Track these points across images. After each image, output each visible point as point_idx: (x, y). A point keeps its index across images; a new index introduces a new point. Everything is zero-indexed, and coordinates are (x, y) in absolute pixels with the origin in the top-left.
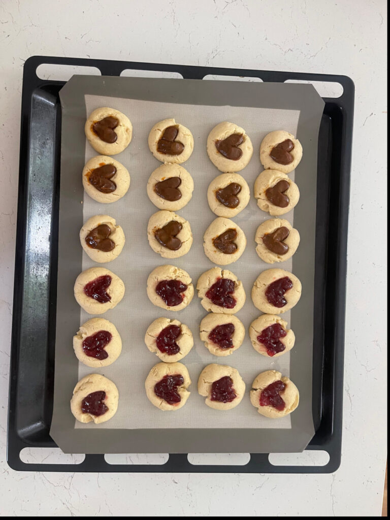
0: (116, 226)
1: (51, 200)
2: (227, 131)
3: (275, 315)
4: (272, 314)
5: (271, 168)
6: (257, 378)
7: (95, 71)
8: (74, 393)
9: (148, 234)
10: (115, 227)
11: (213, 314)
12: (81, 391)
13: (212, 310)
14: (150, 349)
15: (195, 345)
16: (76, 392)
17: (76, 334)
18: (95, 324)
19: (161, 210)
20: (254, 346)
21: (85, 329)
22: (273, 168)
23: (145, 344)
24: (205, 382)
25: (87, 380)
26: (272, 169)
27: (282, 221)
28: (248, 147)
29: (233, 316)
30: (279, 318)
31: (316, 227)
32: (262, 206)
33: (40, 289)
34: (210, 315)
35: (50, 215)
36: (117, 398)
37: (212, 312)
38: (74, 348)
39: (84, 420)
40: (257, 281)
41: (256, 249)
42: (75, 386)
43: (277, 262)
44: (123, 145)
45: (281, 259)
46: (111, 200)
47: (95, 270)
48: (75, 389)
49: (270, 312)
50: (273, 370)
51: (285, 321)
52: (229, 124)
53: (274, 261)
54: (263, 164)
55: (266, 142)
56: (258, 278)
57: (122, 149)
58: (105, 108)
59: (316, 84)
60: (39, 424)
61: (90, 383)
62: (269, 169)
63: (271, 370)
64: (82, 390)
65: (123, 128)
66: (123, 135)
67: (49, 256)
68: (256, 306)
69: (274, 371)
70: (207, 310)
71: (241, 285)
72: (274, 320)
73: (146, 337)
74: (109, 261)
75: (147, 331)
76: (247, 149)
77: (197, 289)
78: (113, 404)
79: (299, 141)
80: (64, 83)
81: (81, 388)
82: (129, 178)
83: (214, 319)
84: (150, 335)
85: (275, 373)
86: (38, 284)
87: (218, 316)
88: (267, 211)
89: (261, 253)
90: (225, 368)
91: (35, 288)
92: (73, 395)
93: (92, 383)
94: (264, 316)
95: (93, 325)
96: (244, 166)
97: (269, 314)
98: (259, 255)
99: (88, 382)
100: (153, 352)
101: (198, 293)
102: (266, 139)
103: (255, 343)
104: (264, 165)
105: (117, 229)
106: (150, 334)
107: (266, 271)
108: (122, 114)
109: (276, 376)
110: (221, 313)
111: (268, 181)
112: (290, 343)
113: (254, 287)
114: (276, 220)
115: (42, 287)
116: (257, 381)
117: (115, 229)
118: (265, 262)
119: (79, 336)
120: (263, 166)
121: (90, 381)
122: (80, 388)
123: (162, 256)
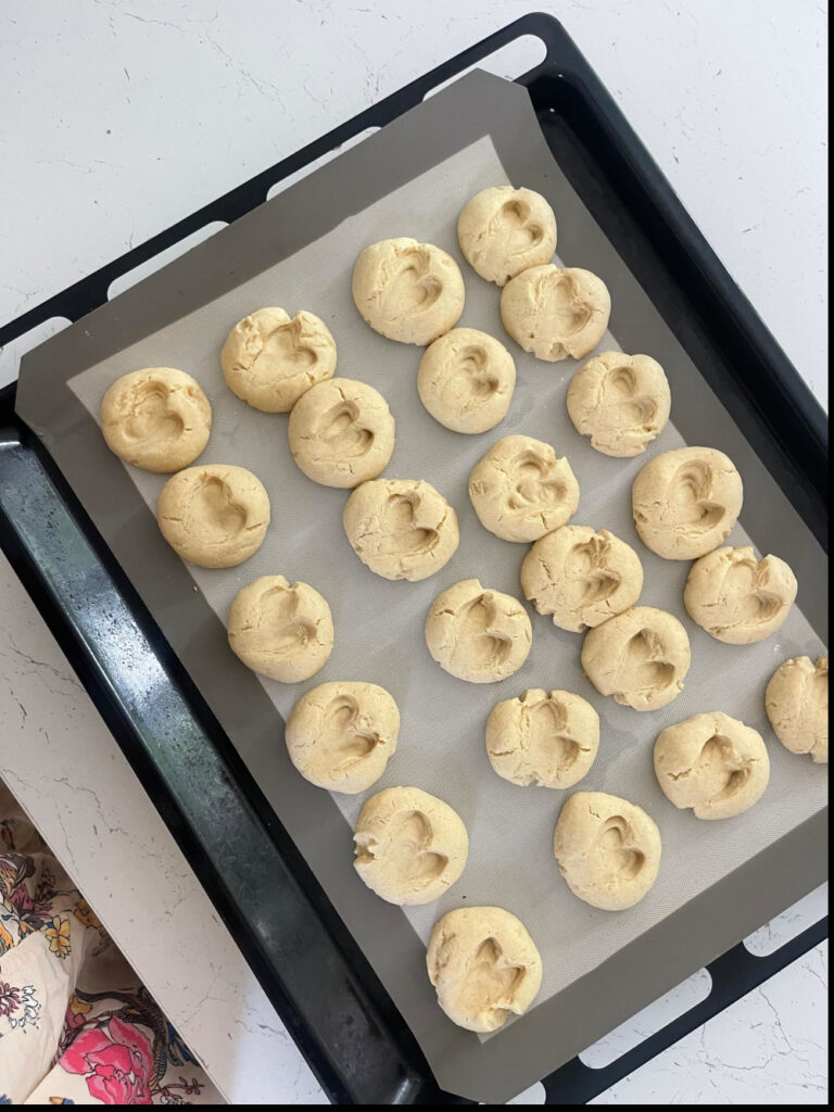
0: (290, 587)
1: (134, 624)
2: (382, 261)
3: (716, 549)
4: (709, 553)
5: (511, 274)
6: (770, 700)
7: (58, 324)
8: (433, 983)
9: (357, 553)
10: (291, 590)
11: (595, 631)
12: (446, 968)
13: (588, 624)
14: (520, 783)
15: (601, 716)
16: (437, 977)
17: (356, 856)
18: (379, 809)
19: (353, 489)
20: (719, 638)
21: (365, 834)
22: (516, 270)
23: (504, 781)
24: (676, 778)
25: (441, 937)
26: (516, 275)
27: (601, 358)
28: (443, 262)
29: (637, 609)
30: (729, 550)
31: (672, 329)
32: (548, 353)
33: (228, 810)
34: (590, 636)
35: (153, 655)
36: (525, 933)
37: (590, 628)
38: (370, 887)
39: (493, 1025)
40: (634, 508)
41: (593, 445)
42: (425, 968)
43: (650, 442)
44: (202, 424)
45: (655, 429)
46: (252, 544)
47: (310, 700)
48: (431, 973)
49: (703, 551)
50: (786, 660)
51: (744, 546)
52: (376, 248)
53: (644, 443)
54: (490, 280)
55: (467, 235)
56: (634, 501)
57: (206, 434)
58: (119, 381)
59: (487, 64)
60: (406, 1086)
61: (450, 939)
62: (509, 278)
63: (783, 663)
64: (444, 965)
65: (179, 392)
66: (189, 406)
67: (201, 735)
68: (667, 557)
69: (791, 661)
70: (577, 630)
71: (611, 535)
72: (722, 560)
73: (494, 764)
74: (322, 662)
75: (489, 749)
76: (443, 266)
77: (529, 598)
78: (524, 950)
79: (526, 187)
80: (14, 384)
81: (441, 963)
82: (254, 478)
83: (605, 639)
84: (501, 754)
85: (795, 664)
86: (217, 804)
87: (609, 627)
88: (564, 357)
89: (608, 447)
90: (694, 722)
91: (217, 816)
92: (434, 987)
93: (454, 935)
94: (699, 566)
95: (375, 815)
96: (463, 303)
97: (704, 556)
98: (609, 453)
99: (445, 941)
100: (527, 784)
101: (534, 607)
102: (462, 229)
103: (718, 632)
104: (494, 278)
105: (297, 590)
106: (498, 752)
107: (639, 477)
108: (161, 369)
109: (802, 670)
110: (610, 619)
111: (527, 300)
112: (787, 582)
113: (640, 523)
114: (589, 365)
115: (229, 805)
116: (775, 705)
117: (294, 592)
118: (628, 459)
119: (364, 857)
120: (494, 282)
121: (448, 933)
122: (437, 964)
123: (412, 580)
